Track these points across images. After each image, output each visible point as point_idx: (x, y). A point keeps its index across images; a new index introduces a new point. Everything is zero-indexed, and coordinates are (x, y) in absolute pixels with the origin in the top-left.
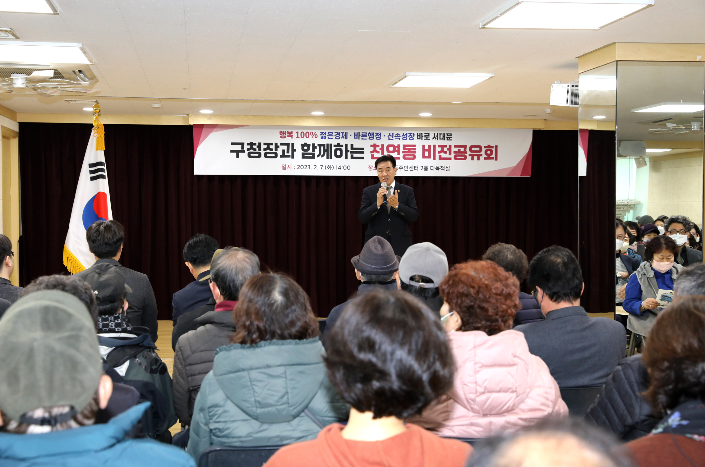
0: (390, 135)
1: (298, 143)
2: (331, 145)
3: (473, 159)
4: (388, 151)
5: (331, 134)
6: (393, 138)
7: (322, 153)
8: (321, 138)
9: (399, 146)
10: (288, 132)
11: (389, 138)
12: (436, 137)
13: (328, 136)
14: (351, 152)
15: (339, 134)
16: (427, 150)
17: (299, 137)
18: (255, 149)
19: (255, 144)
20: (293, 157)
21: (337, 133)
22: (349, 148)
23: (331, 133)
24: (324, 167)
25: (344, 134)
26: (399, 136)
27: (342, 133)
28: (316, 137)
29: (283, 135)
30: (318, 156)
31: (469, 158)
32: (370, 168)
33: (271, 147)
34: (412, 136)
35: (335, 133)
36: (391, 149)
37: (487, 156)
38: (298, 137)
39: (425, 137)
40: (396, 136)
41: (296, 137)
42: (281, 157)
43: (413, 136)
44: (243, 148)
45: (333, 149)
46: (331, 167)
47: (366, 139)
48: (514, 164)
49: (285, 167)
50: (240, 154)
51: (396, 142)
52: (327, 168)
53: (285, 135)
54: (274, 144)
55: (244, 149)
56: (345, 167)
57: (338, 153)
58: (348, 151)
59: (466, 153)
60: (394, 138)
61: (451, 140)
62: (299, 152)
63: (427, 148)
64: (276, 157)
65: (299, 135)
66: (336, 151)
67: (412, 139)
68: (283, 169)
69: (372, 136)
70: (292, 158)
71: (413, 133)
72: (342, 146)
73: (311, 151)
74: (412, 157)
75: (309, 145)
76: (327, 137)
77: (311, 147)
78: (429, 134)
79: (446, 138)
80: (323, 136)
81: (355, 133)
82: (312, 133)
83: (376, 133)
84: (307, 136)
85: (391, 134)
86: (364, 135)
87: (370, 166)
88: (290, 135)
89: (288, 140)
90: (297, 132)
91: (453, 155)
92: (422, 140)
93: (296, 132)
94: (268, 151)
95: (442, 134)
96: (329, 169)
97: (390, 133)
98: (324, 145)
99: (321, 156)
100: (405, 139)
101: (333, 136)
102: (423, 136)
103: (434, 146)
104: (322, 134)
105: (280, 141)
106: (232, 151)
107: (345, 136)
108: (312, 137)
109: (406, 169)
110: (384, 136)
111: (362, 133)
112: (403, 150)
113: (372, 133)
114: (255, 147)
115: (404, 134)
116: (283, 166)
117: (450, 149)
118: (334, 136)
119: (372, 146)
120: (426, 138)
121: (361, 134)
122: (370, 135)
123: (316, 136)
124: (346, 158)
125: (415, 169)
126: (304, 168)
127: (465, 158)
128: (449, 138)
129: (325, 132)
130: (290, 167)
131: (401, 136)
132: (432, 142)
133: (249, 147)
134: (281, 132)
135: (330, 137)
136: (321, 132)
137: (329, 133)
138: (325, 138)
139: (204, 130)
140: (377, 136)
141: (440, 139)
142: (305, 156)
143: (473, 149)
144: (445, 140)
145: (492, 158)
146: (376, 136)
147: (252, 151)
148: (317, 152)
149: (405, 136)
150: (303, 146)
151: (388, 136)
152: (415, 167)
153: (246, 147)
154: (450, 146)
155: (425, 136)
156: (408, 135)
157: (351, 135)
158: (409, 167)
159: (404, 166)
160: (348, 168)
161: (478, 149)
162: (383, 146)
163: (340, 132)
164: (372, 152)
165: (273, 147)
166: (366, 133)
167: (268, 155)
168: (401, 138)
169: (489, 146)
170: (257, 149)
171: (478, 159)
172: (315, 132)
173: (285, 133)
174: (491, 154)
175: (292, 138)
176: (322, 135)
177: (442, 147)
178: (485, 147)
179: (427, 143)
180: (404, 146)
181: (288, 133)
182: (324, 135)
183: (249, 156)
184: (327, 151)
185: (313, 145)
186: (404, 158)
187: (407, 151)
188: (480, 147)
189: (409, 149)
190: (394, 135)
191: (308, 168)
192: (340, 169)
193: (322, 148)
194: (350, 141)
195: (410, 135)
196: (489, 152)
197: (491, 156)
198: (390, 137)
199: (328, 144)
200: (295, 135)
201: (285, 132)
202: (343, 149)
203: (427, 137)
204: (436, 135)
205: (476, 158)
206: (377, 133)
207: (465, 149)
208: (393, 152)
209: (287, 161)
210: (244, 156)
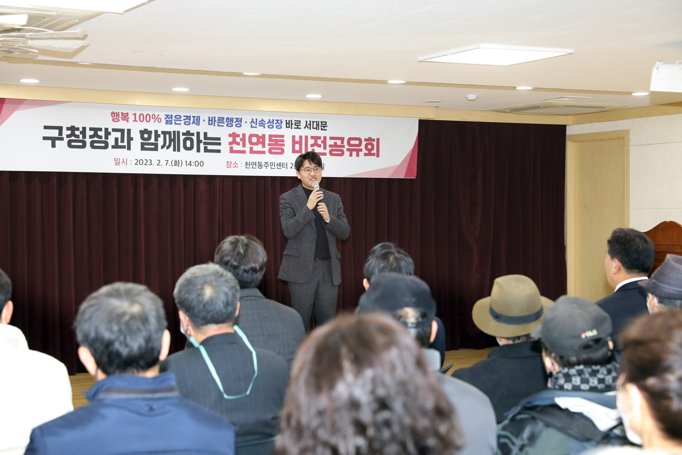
0: (253, 121)
1: (136, 128)
2: (179, 132)
3: (351, 155)
4: (251, 143)
6: (256, 126)
7: (167, 144)
8: (166, 123)
9: (264, 136)
10: (122, 113)
11: (251, 125)
12: (309, 126)
13: (174, 120)
14: (205, 143)
15: (189, 118)
16: (297, 143)
17: (137, 121)
18: (78, 136)
19: (78, 129)
20: (129, 148)
21: (187, 117)
22: (202, 137)
23: (179, 117)
24: (169, 163)
25: (196, 118)
26: (263, 123)
27: (193, 117)
28: (159, 121)
29: (115, 117)
30: (163, 147)
31: (347, 153)
32: (228, 165)
33: (100, 133)
34: (279, 123)
35: (184, 116)
36: (254, 140)
37: (367, 152)
38: (135, 121)
39: (295, 125)
40: (261, 123)
41: (133, 121)
42: (113, 147)
43: (281, 124)
44: (60, 133)
45: (182, 138)
46: (179, 163)
47: (223, 126)
48: (398, 162)
49: (118, 161)
50: (57, 142)
51: (260, 131)
52: (173, 164)
53: (119, 117)
54: (103, 130)
55: (62, 136)
56: (197, 163)
57: (188, 144)
58: (201, 141)
59: (344, 147)
60: (258, 125)
61: (326, 130)
62: (137, 141)
63: (297, 139)
64: (106, 147)
65: (137, 119)
66: (185, 141)
67: (280, 127)
68: (116, 165)
69: (231, 122)
70: (127, 150)
71: (281, 120)
72: (193, 134)
73: (152, 140)
74: (280, 151)
75: (151, 132)
76: (173, 122)
77: (153, 136)
78: (300, 121)
79: (320, 128)
80: (169, 120)
81: (209, 118)
82: (154, 116)
83: (235, 118)
84: (148, 120)
85: (255, 121)
86: (221, 120)
87: (228, 162)
88: (125, 117)
89: (122, 125)
90: (135, 114)
91: (328, 149)
92: (292, 128)
93: (133, 114)
94: (96, 139)
95: (315, 122)
96: (176, 165)
97: (253, 119)
98: (169, 133)
99: (166, 147)
100: (271, 127)
101: (181, 120)
102: (293, 124)
103: (306, 137)
104: (167, 117)
105: (111, 125)
106: (45, 138)
107: (197, 121)
108: (154, 122)
109: (273, 167)
110: (246, 122)
111: (218, 117)
112: (269, 142)
113: (231, 118)
114: (77, 133)
115: (269, 120)
116: (116, 160)
117: (324, 142)
118: (183, 120)
119: (230, 135)
120: (296, 127)
121: (217, 119)
122: (228, 120)
123: (159, 119)
124: (198, 150)
125: (284, 166)
126: (144, 163)
127: (342, 154)
128: (324, 128)
129: (172, 115)
130: (125, 162)
131: (266, 124)
132: (304, 132)
133: (69, 132)
134: (113, 113)
135: (177, 122)
136: (165, 115)
137: (177, 117)
138: (172, 124)
139: (5, 106)
140: (237, 123)
141: (313, 128)
142: (145, 146)
143: (352, 142)
144: (319, 130)
145: (374, 154)
146: (235, 122)
147: (73, 138)
148: (160, 141)
149: (271, 123)
150: (142, 133)
151: (251, 123)
152: (284, 164)
153: (66, 132)
154: (325, 138)
155: (295, 123)
156: (275, 122)
157: (204, 120)
158: (276, 164)
159: (270, 163)
160: (200, 164)
161: (357, 142)
162: (244, 135)
163: (190, 116)
164: (230, 143)
165: (102, 133)
166: (224, 118)
167: (95, 145)
168: (266, 126)
169: (370, 139)
170: (81, 136)
171: (358, 155)
172: (159, 115)
173: (119, 115)
174: (372, 149)
175: (128, 122)
176: (167, 119)
177: (316, 138)
178: (366, 140)
179: (297, 133)
180: (270, 136)
181: (122, 115)
182: (169, 118)
183: (70, 145)
184: (174, 140)
185: (156, 132)
186: (270, 152)
187: (274, 143)
188: (360, 140)
189: (276, 141)
190: (258, 122)
191: (148, 163)
192: (191, 165)
193: (167, 136)
194: (203, 128)
195: (277, 122)
196: (369, 147)
197: (372, 152)
198: (252, 123)
199: (174, 132)
200: (131, 117)
201: (119, 113)
202: (195, 138)
203: (298, 126)
204: (308, 123)
205: (354, 153)
206: (237, 119)
207: (342, 142)
208: (256, 144)
209: (121, 153)
210: (62, 145)
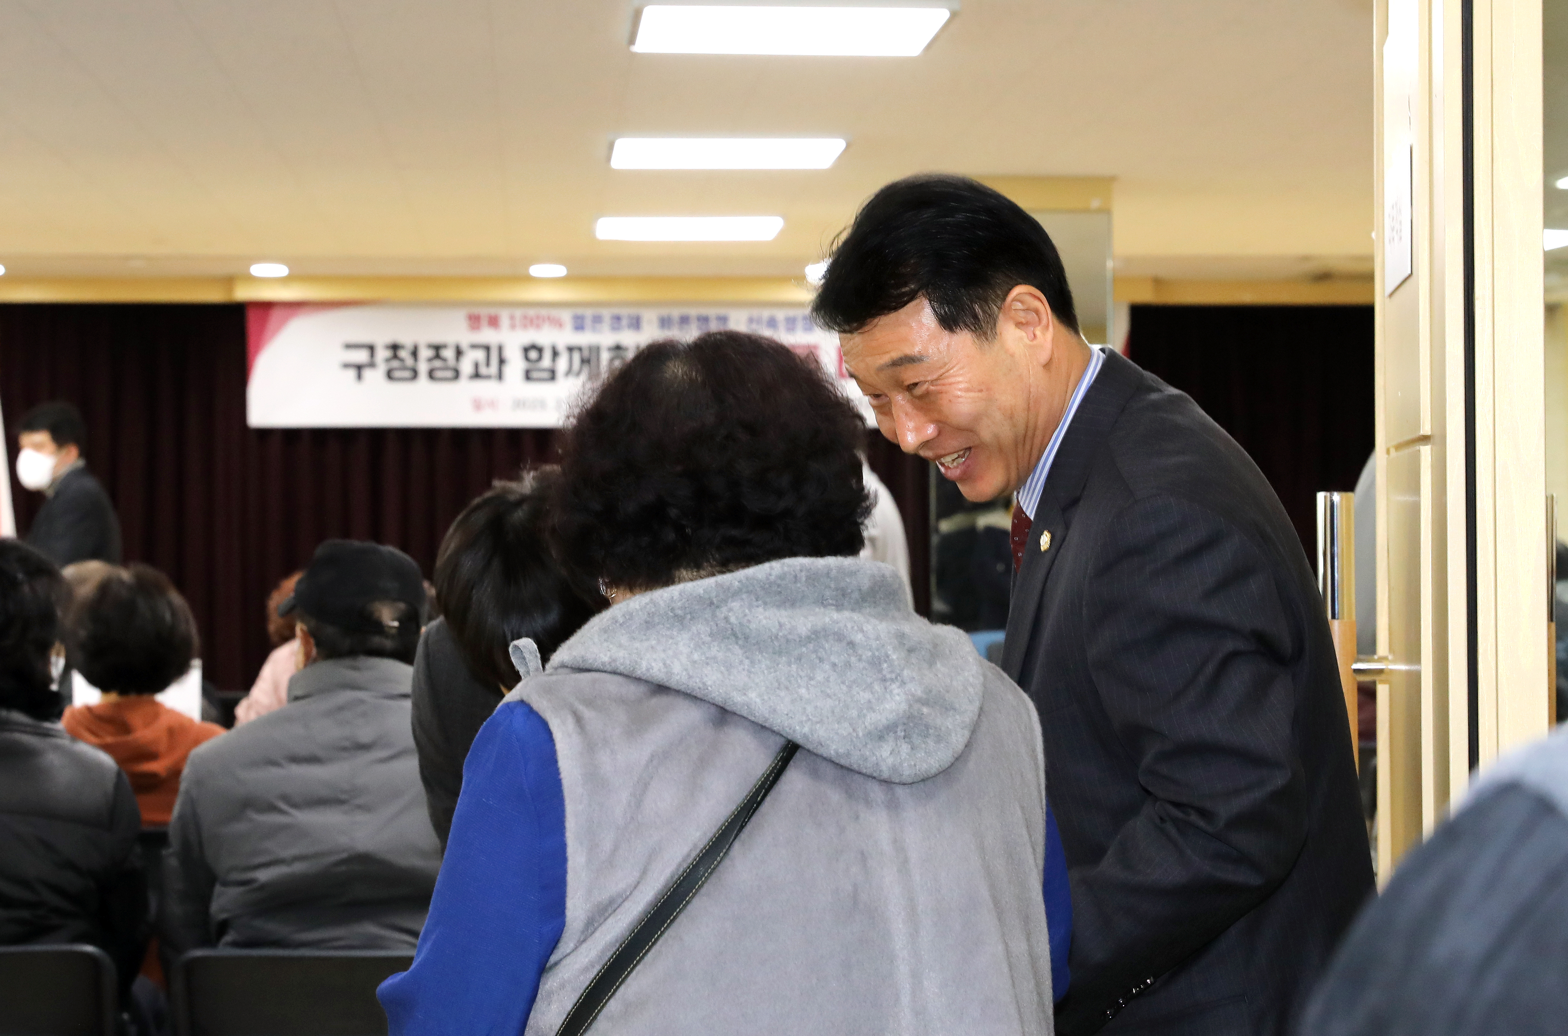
0: (751, 320)
1: (514, 342)
2: (599, 346)
5: (597, 319)
7: (576, 368)
8: (574, 331)
10: (488, 315)
13: (590, 324)
15: (619, 319)
17: (516, 328)
18: (404, 360)
19: (404, 347)
20: (500, 376)
21: (616, 316)
23: (600, 318)
25: (633, 319)
26: (776, 321)
27: (627, 316)
28: (561, 327)
29: (474, 323)
30: (564, 374)
33: (444, 353)
35: (610, 316)
38: (513, 328)
40: (770, 321)
41: (509, 328)
42: (470, 377)
44: (372, 356)
45: (605, 355)
49: (480, 403)
50: (366, 371)
53: (481, 322)
54: (451, 347)
55: (375, 359)
60: (763, 327)
62: (516, 365)
64: (456, 377)
65: (517, 324)
66: (611, 361)
67: (810, 329)
68: (475, 410)
69: (705, 324)
70: (497, 380)
72: (627, 350)
73: (546, 362)
75: (543, 347)
76: (588, 328)
77: (547, 354)
80: (579, 325)
81: (660, 316)
82: (548, 318)
83: (715, 317)
84: (538, 326)
85: (755, 319)
86: (684, 320)
88: (494, 322)
89: (487, 336)
90: (513, 316)
93: (510, 316)
94: (437, 363)
97: (752, 316)
98: (580, 348)
99: (573, 375)
100: (794, 328)
101: (603, 324)
104: (576, 319)
105: (466, 338)
106: (347, 366)
107: (636, 324)
108: (551, 329)
111: (679, 315)
113: (705, 316)
114: (403, 353)
115: (787, 317)
116: (475, 401)
118: (607, 323)
121: (675, 319)
122: (699, 321)
123: (561, 323)
126: (529, 406)
129: (585, 315)
130: (493, 404)
131: (782, 323)
133: (388, 353)
134: (471, 315)
135: (596, 328)
136: (573, 315)
137: (595, 318)
138: (585, 331)
139: (275, 315)
142: (532, 374)
147: (395, 363)
148: (562, 364)
149: (790, 322)
150: (526, 349)
153: (382, 354)
156: (800, 320)
157: (650, 322)
163: (622, 315)
165: (448, 353)
166: (690, 317)
167: (436, 373)
168: (782, 327)
170: (410, 360)
172: (559, 316)
173: (481, 318)
175: (498, 330)
176: (577, 321)
181: (489, 320)
183: (389, 376)
184: (589, 361)
185: (554, 346)
190: (764, 321)
191: (537, 403)
193: (577, 353)
195: (805, 321)
198: (751, 325)
199: (590, 346)
200: (505, 321)
201: (481, 314)
206: (718, 317)
209: (486, 389)
210: (375, 377)
